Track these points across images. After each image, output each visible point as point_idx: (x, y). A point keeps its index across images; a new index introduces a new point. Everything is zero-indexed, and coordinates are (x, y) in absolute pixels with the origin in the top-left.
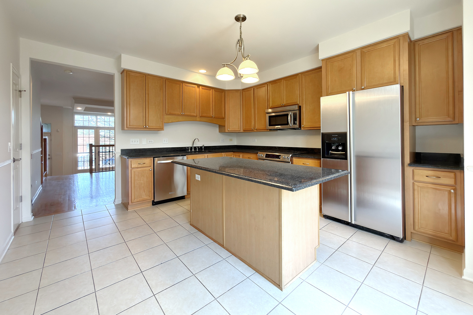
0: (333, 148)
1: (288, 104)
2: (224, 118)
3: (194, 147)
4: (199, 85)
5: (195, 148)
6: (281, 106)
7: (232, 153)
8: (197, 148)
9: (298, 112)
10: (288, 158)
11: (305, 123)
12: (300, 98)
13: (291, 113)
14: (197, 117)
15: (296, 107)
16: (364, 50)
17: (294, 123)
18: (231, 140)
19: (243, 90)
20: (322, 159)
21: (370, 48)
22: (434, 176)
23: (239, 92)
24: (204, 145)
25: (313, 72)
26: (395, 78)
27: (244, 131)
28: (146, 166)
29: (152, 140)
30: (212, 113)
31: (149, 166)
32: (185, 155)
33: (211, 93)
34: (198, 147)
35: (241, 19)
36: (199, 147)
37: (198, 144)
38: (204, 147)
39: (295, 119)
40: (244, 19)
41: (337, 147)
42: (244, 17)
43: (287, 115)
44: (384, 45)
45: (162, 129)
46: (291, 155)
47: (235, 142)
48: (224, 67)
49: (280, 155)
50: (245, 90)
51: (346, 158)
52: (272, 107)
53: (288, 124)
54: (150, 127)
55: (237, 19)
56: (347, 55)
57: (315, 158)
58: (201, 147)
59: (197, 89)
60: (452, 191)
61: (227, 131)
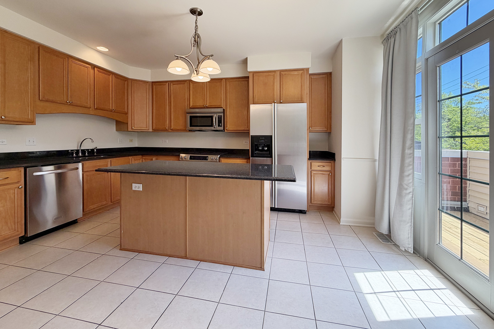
0: (260, 148)
1: (211, 106)
2: (127, 114)
3: (81, 150)
4: (94, 66)
5: (83, 151)
6: (203, 107)
7: (141, 156)
8: (87, 152)
9: (222, 114)
10: (216, 158)
11: (230, 126)
12: (224, 102)
13: (215, 115)
14: (91, 109)
15: (221, 110)
16: (282, 73)
17: (219, 126)
18: (131, 141)
19: (153, 83)
20: (251, 158)
21: (286, 72)
22: (322, 166)
23: (148, 84)
24: (96, 147)
25: (238, 80)
26: (302, 98)
27: (154, 130)
28: (10, 182)
29: (4, 140)
30: (112, 106)
31: (16, 181)
32: (79, 162)
33: (111, 79)
34: (88, 150)
35: (197, 13)
36: (90, 150)
37: (88, 146)
38: (97, 150)
39: (220, 122)
40: (200, 13)
41: (263, 147)
42: (201, 12)
43: (212, 117)
44: (296, 73)
45: (32, 122)
46: (219, 156)
47: (136, 144)
48: (177, 59)
49: (208, 157)
50: (157, 84)
51: (271, 157)
52: (192, 107)
53: (212, 126)
54: (7, 119)
55: (193, 11)
56: (270, 73)
57: (243, 158)
58: (93, 150)
59: (92, 71)
60: (330, 174)
61: (130, 129)
